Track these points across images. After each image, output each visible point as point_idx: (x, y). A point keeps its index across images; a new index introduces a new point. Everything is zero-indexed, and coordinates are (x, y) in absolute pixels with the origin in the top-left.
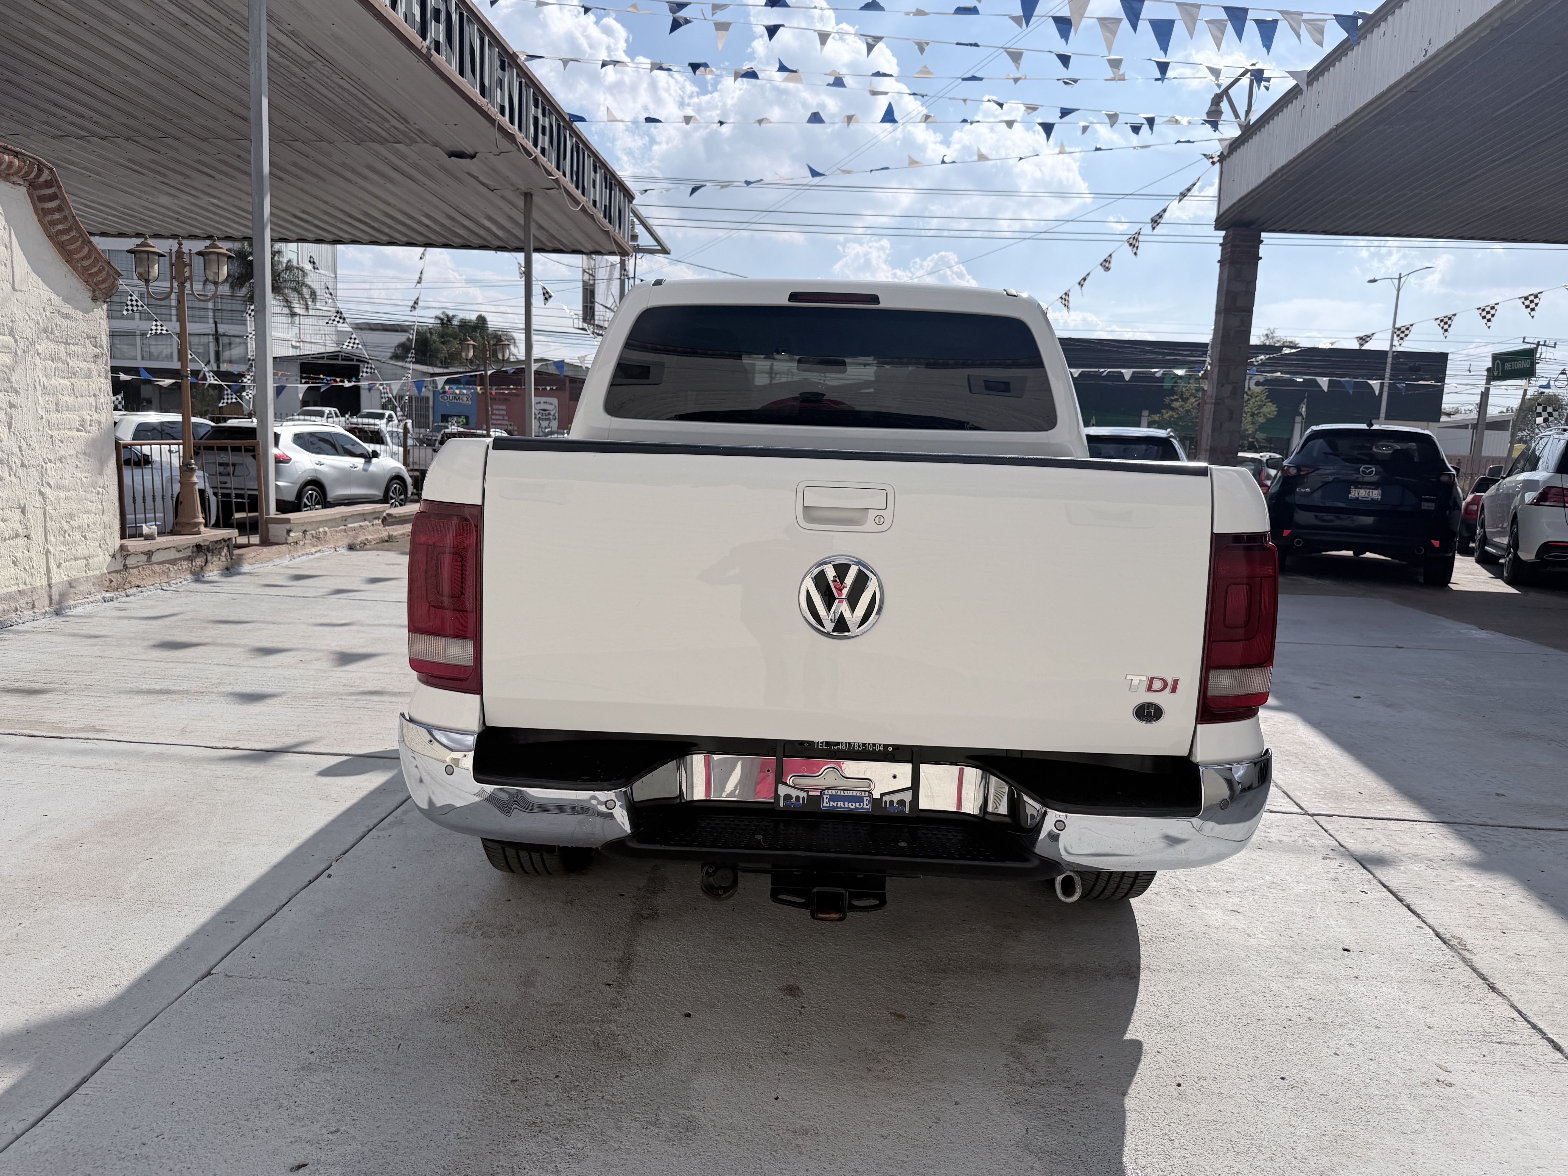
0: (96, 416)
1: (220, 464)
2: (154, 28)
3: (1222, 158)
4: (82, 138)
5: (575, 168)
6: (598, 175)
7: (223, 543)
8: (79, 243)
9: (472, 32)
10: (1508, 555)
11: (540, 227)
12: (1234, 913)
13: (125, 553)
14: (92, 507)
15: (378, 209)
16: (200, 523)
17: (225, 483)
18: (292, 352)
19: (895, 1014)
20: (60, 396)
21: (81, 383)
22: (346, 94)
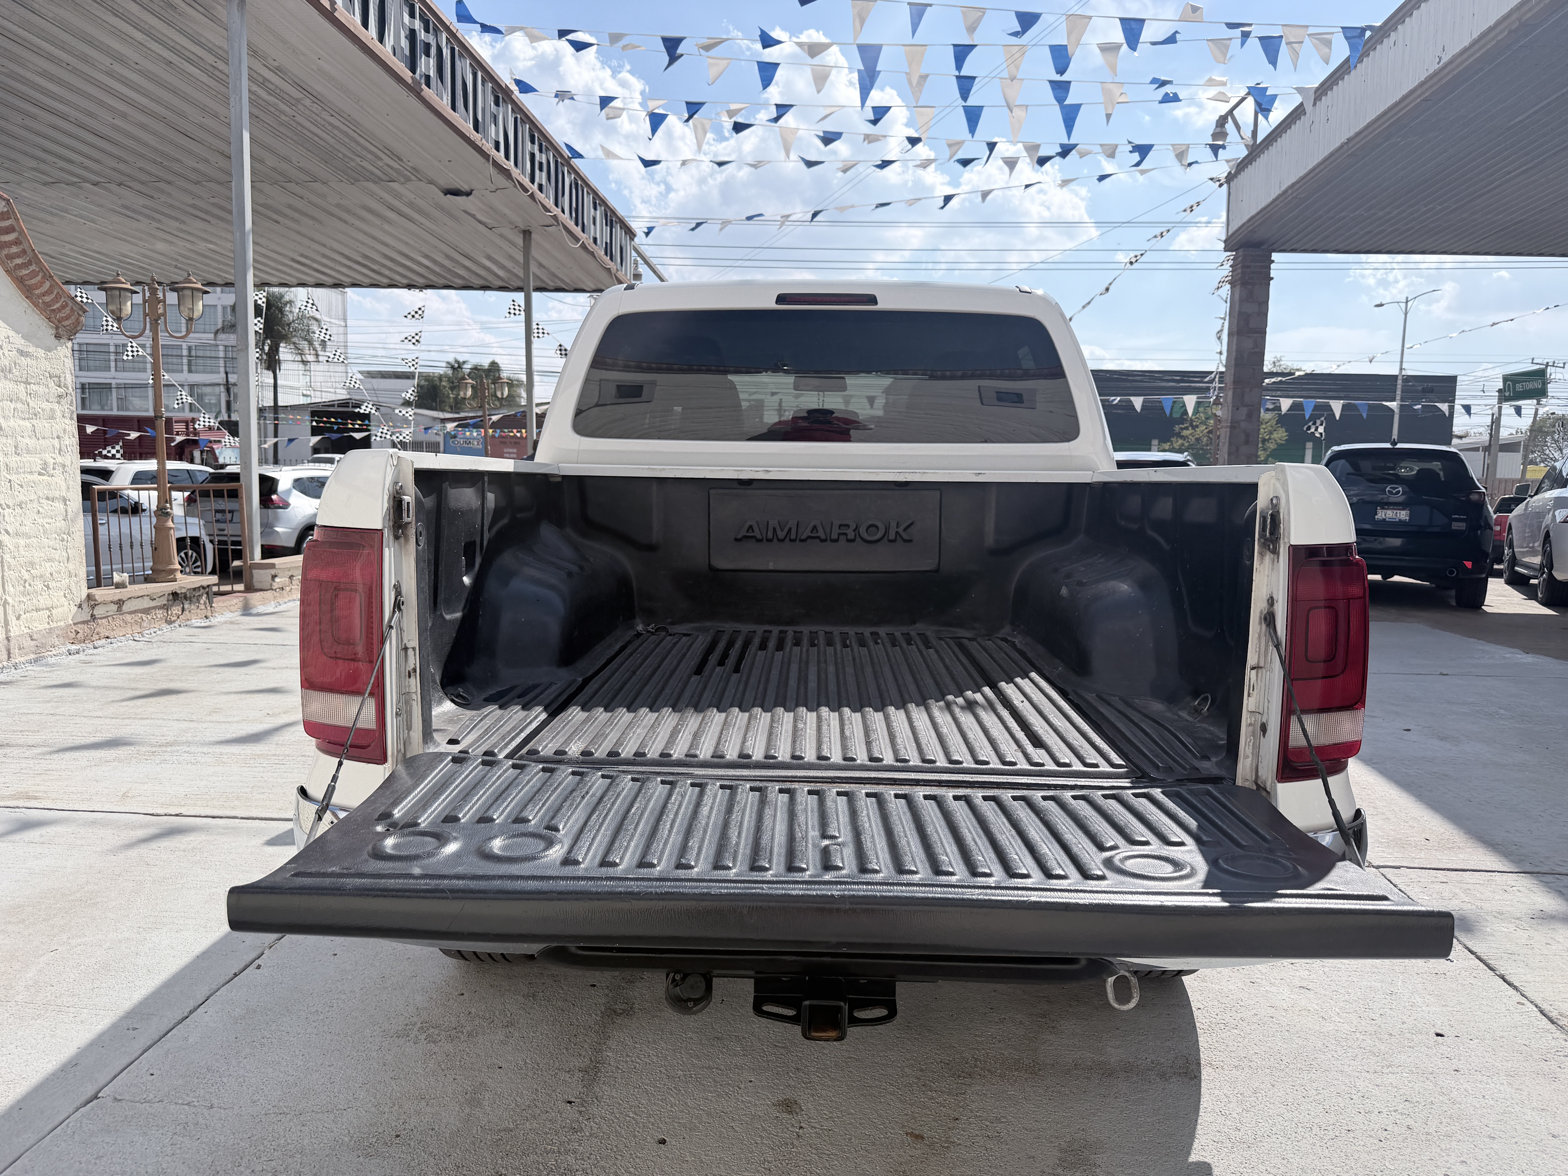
0: (60, 459)
1: (217, 511)
2: (137, 67)
3: (1230, 178)
4: (73, 184)
5: (574, 205)
6: (598, 212)
7: (202, 591)
8: (39, 278)
9: (464, 67)
10: (1542, 575)
11: (541, 266)
12: (1302, 991)
13: (92, 603)
14: (56, 555)
15: (377, 251)
16: (176, 570)
17: (223, 530)
18: (303, 401)
19: (911, 1134)
20: (19, 438)
21: (42, 425)
22: (336, 132)
